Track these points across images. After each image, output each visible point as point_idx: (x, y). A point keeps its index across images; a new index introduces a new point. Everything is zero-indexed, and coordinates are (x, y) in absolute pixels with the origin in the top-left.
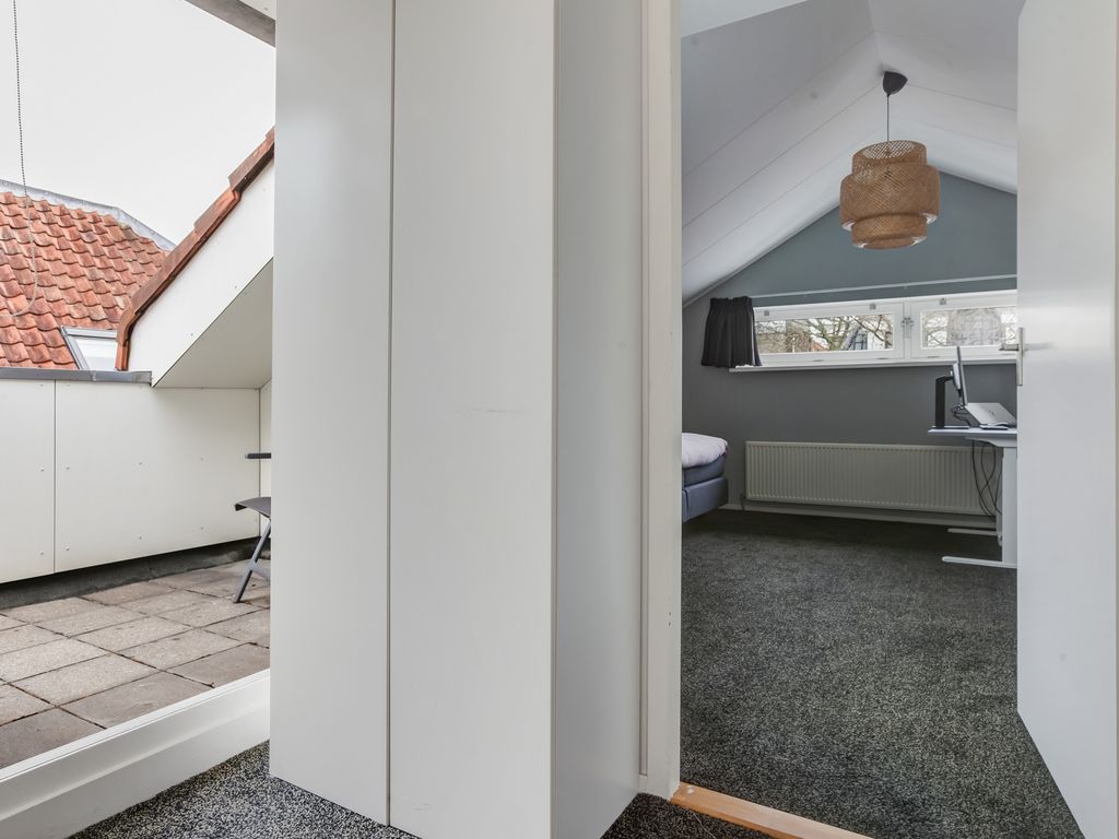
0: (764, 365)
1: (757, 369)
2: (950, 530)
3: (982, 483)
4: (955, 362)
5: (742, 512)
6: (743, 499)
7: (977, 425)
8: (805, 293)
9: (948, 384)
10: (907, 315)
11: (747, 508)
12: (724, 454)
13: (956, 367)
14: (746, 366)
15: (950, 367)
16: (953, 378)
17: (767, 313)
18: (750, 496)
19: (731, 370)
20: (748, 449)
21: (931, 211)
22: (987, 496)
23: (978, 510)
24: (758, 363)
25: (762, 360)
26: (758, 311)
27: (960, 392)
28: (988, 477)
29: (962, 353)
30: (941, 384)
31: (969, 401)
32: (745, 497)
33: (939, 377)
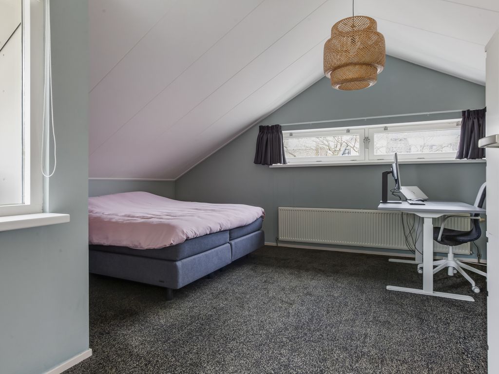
0: (288, 164)
1: (284, 166)
2: (390, 260)
3: (407, 232)
4: (394, 162)
5: (277, 247)
6: (277, 240)
7: (406, 200)
8: (311, 123)
9: (390, 176)
10: (366, 136)
11: (280, 245)
12: (262, 217)
13: (394, 165)
14: (279, 164)
15: (391, 166)
16: (392, 172)
17: (291, 134)
18: (281, 238)
19: (270, 167)
20: (279, 211)
21: (380, 63)
22: (410, 239)
23: (405, 248)
24: (285, 162)
25: (287, 160)
26: (285, 133)
27: (397, 181)
28: (411, 229)
29: (398, 158)
30: (385, 175)
31: (402, 186)
32: (278, 239)
33: (385, 172)
